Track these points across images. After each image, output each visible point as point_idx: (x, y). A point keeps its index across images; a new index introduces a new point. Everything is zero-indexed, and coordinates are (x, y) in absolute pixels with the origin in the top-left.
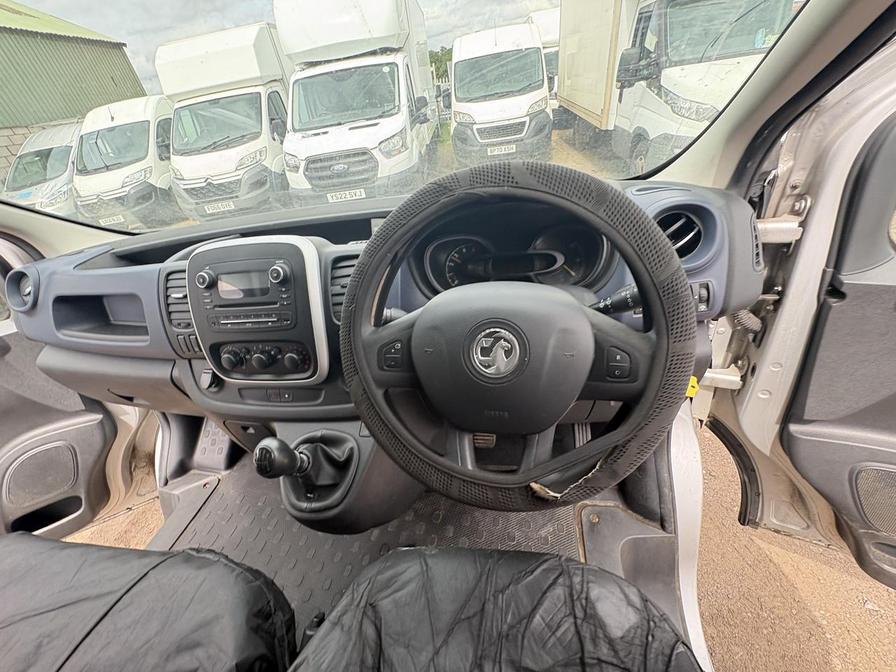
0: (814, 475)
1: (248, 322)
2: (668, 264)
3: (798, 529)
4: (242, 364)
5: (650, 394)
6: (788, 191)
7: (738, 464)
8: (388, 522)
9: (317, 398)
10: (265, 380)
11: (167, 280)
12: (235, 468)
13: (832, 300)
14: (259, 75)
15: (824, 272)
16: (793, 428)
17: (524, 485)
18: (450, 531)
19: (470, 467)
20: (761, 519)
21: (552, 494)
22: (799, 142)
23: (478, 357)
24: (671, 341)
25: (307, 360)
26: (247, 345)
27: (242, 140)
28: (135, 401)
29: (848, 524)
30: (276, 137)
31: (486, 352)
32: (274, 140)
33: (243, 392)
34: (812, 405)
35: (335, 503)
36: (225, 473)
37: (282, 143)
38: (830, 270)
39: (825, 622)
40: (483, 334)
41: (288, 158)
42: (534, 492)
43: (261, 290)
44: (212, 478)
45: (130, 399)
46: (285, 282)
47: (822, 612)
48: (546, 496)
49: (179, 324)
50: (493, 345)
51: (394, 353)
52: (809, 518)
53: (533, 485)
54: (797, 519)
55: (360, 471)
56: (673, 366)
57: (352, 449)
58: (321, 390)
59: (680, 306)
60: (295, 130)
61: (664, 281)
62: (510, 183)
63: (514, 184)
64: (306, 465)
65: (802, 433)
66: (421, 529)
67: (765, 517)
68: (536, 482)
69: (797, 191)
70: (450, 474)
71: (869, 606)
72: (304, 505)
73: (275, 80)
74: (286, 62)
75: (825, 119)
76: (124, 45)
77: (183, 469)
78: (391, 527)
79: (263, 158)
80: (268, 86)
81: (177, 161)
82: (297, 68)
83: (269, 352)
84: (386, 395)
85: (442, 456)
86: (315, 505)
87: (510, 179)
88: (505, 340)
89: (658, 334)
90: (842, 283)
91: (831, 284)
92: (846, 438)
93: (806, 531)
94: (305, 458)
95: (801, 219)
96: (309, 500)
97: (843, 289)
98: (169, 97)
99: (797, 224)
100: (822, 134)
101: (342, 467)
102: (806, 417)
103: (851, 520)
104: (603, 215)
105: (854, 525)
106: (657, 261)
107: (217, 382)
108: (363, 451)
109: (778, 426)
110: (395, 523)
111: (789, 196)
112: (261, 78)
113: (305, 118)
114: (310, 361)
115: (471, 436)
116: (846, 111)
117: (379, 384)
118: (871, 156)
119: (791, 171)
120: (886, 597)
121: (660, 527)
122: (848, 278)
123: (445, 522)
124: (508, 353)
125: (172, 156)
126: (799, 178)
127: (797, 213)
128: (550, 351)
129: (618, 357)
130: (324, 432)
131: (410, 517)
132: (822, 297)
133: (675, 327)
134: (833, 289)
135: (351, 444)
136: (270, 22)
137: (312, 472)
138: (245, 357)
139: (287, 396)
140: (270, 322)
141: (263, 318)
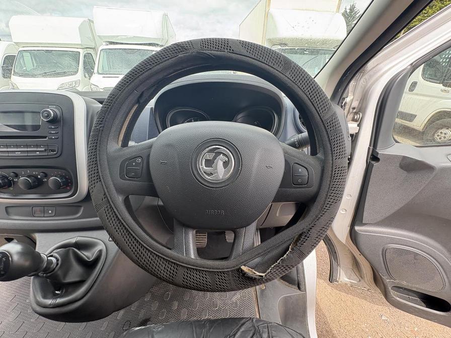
0: (367, 252)
1: (18, 151)
2: (329, 109)
3: (356, 282)
4: (10, 186)
5: (323, 195)
6: (351, 110)
7: (328, 250)
8: (131, 304)
9: (77, 213)
10: (32, 199)
13: (373, 162)
14: (80, 43)
15: (369, 148)
16: (357, 228)
17: (237, 267)
18: (176, 305)
19: (193, 257)
20: (339, 278)
21: (258, 274)
22: (355, 87)
23: (203, 166)
24: (334, 158)
25: (69, 182)
26: (15, 170)
27: (64, 74)
29: (381, 278)
30: (87, 75)
31: (209, 163)
32: (86, 77)
33: (10, 210)
34: (367, 215)
35: (79, 297)
37: (89, 79)
38: (372, 148)
39: (367, 330)
40: (207, 149)
41: (92, 87)
42: (244, 274)
43: (33, 126)
46: (54, 121)
47: (366, 325)
48: (254, 276)
50: (215, 158)
51: (135, 166)
52: (361, 276)
53: (243, 268)
54: (355, 277)
55: (105, 269)
56: (336, 175)
57: (101, 251)
58: (81, 206)
59: (338, 135)
60: (99, 73)
61: (328, 119)
62: (228, 50)
63: (231, 51)
64: (54, 265)
65: (361, 231)
66: (155, 306)
67: (341, 277)
68: (245, 265)
69: (355, 111)
70: (176, 264)
71: (383, 318)
72: (49, 302)
73: (90, 48)
74: (97, 39)
75: (366, 76)
78: (133, 307)
79: (77, 85)
80: (85, 50)
81: (15, 79)
82: (104, 44)
83: (36, 177)
84: (127, 202)
85: (170, 249)
86: (59, 301)
87: (229, 48)
88: (224, 155)
89: (325, 153)
90: (378, 153)
91: (372, 155)
92: (380, 233)
93: (359, 283)
94: (54, 260)
95: (358, 123)
96: (56, 296)
97: (379, 157)
98: (17, 43)
99: (357, 125)
100: (365, 84)
101: (90, 266)
102: (363, 222)
103: (383, 276)
104: (289, 76)
105: (384, 278)
106: (322, 106)
108: (110, 252)
109: (349, 228)
110: (136, 304)
111: (351, 113)
112: (81, 45)
113: (106, 69)
114: (72, 184)
115: (195, 231)
116: (375, 73)
117: (120, 191)
118: (387, 95)
119: (352, 100)
120: (389, 312)
121: (297, 288)
122: (381, 151)
123: (172, 300)
124: (226, 164)
125: (12, 76)
126: (355, 104)
127: (356, 121)
128: (256, 164)
129: (300, 170)
130: (79, 239)
131: (147, 298)
132: (368, 161)
133: (336, 146)
134: (373, 157)
135: (101, 246)
136: (90, 19)
137: (59, 273)
138: (13, 180)
139: (50, 212)
140: (38, 151)
141: (32, 148)
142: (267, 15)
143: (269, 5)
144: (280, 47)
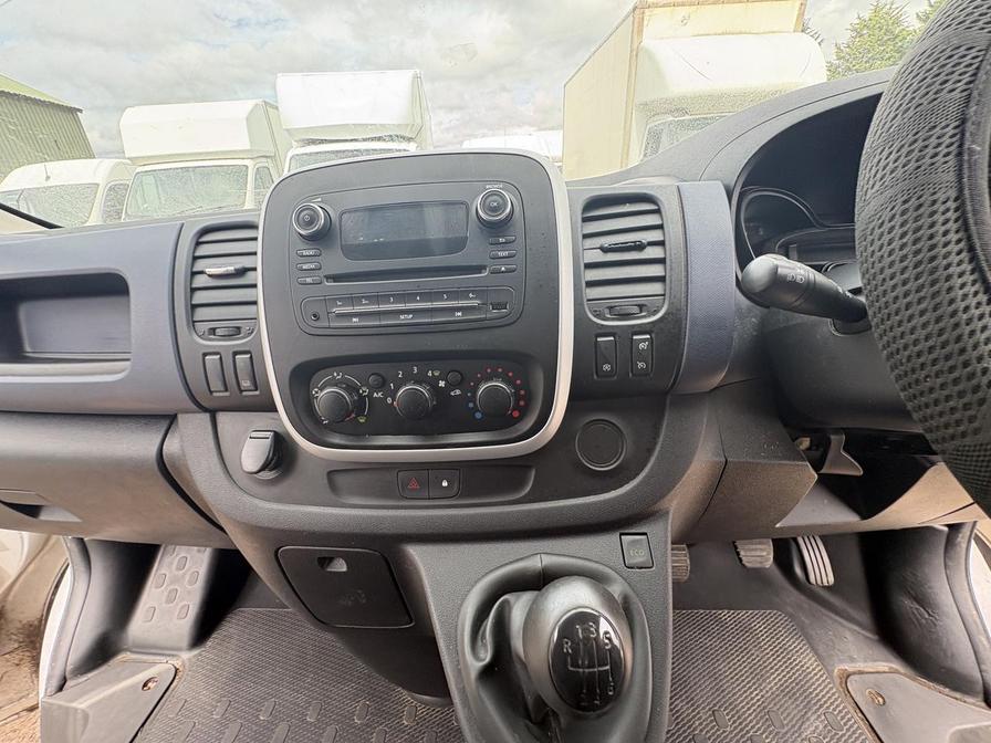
1: (405, 311)
11: (198, 244)
12: (209, 643)
14: (249, 148)
26: (382, 368)
28: (44, 517)
33: (340, 480)
36: (187, 655)
43: (446, 241)
44: (161, 668)
45: (32, 511)
49: (213, 331)
58: (530, 467)
73: (266, 157)
74: (281, 136)
76: (80, 111)
77: (102, 652)
80: (258, 160)
82: (294, 144)
83: (435, 385)
98: (132, 160)
107: (281, 457)
108: (649, 601)
112: (251, 151)
114: (529, 402)
130: (547, 561)
138: (370, 396)
139: (445, 484)
140: (459, 309)
141: (443, 300)
142: (636, 53)
143: (640, 31)
144: (671, 118)
